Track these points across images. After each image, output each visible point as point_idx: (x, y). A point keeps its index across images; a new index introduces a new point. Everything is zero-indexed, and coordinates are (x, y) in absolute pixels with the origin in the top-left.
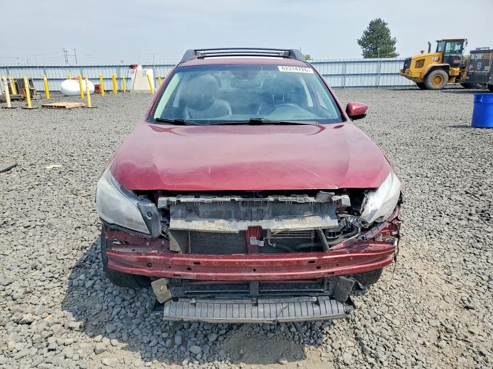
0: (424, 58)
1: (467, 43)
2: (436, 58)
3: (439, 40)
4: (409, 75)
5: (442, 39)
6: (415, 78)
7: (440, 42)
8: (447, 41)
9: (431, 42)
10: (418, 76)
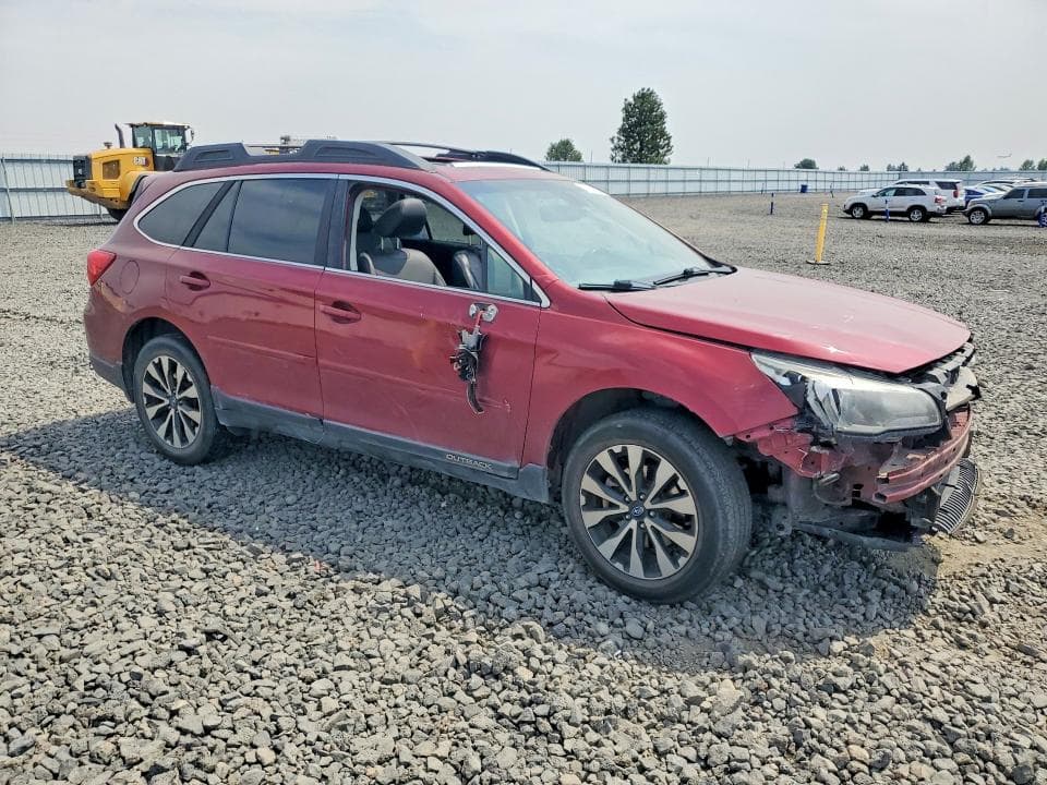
0: (116, 158)
1: (192, 134)
2: (142, 160)
3: (136, 123)
4: (97, 193)
5: (142, 122)
6: (111, 199)
7: (137, 126)
8: (154, 127)
9: (119, 126)
10: (117, 195)
